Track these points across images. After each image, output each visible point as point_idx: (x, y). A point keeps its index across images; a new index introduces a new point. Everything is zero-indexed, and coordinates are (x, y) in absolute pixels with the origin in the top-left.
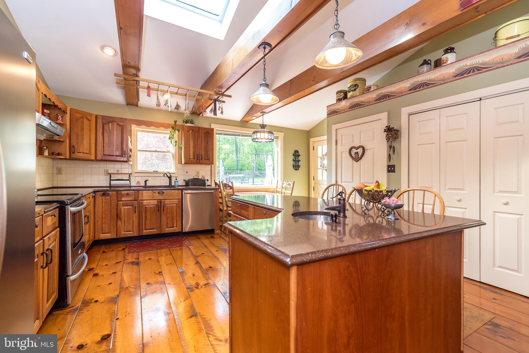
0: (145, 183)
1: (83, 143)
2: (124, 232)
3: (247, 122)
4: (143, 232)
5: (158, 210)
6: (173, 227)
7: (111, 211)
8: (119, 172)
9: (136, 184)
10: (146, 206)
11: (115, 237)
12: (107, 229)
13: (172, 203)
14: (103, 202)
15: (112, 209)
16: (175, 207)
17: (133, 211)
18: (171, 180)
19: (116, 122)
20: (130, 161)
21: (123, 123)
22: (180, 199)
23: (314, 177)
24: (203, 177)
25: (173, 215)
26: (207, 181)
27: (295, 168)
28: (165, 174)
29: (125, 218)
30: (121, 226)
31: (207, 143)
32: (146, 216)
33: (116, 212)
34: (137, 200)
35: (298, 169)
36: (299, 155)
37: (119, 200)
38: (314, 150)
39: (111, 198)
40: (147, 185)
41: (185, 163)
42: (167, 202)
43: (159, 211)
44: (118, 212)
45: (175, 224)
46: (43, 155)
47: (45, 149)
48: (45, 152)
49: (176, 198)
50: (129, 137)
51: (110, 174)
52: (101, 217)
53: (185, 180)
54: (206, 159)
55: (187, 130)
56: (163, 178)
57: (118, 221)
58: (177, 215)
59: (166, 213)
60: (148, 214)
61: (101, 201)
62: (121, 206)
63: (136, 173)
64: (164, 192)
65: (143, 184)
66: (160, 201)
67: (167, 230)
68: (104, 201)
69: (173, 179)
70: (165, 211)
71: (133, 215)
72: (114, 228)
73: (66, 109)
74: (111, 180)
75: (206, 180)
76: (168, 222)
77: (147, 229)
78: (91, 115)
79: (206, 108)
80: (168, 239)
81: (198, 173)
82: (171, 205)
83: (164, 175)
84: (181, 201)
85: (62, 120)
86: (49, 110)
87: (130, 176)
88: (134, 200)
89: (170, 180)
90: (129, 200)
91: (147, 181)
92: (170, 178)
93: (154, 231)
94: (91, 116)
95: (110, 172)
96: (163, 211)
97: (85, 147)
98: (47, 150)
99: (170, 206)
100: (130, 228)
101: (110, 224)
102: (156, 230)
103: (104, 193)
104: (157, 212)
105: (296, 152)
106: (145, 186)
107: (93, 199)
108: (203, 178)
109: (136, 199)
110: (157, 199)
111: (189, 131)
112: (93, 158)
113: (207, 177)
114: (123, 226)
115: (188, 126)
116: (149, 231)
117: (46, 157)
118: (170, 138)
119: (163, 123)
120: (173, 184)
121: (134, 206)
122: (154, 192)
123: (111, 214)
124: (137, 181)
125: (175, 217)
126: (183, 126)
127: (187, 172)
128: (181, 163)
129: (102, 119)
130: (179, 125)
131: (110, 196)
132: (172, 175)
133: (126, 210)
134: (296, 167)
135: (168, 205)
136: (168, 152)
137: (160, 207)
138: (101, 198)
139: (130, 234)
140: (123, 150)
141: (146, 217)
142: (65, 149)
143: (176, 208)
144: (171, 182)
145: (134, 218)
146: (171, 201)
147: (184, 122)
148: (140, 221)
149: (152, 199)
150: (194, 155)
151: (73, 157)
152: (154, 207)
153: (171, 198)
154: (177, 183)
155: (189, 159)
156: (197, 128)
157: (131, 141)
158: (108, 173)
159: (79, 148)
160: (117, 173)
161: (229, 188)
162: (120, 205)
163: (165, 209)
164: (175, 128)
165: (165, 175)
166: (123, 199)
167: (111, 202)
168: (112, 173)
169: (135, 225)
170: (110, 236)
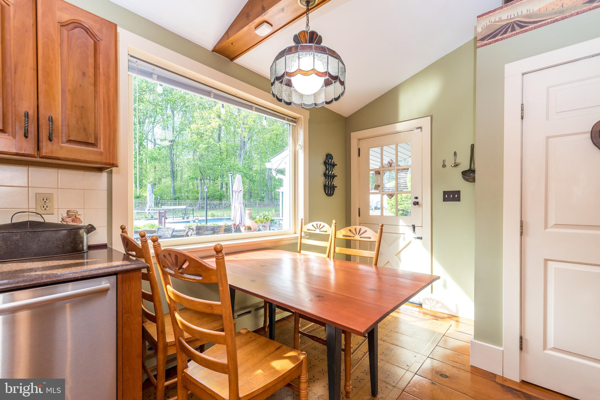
3: (232, 59)
23: (359, 209)
24: (69, 216)
26: (88, 233)
27: (328, 192)
35: (333, 194)
36: (334, 165)
38: (359, 156)
54: (78, 139)
75: (80, 228)
81: (44, 200)
105: (329, 156)
108: (72, 221)
134: (329, 190)
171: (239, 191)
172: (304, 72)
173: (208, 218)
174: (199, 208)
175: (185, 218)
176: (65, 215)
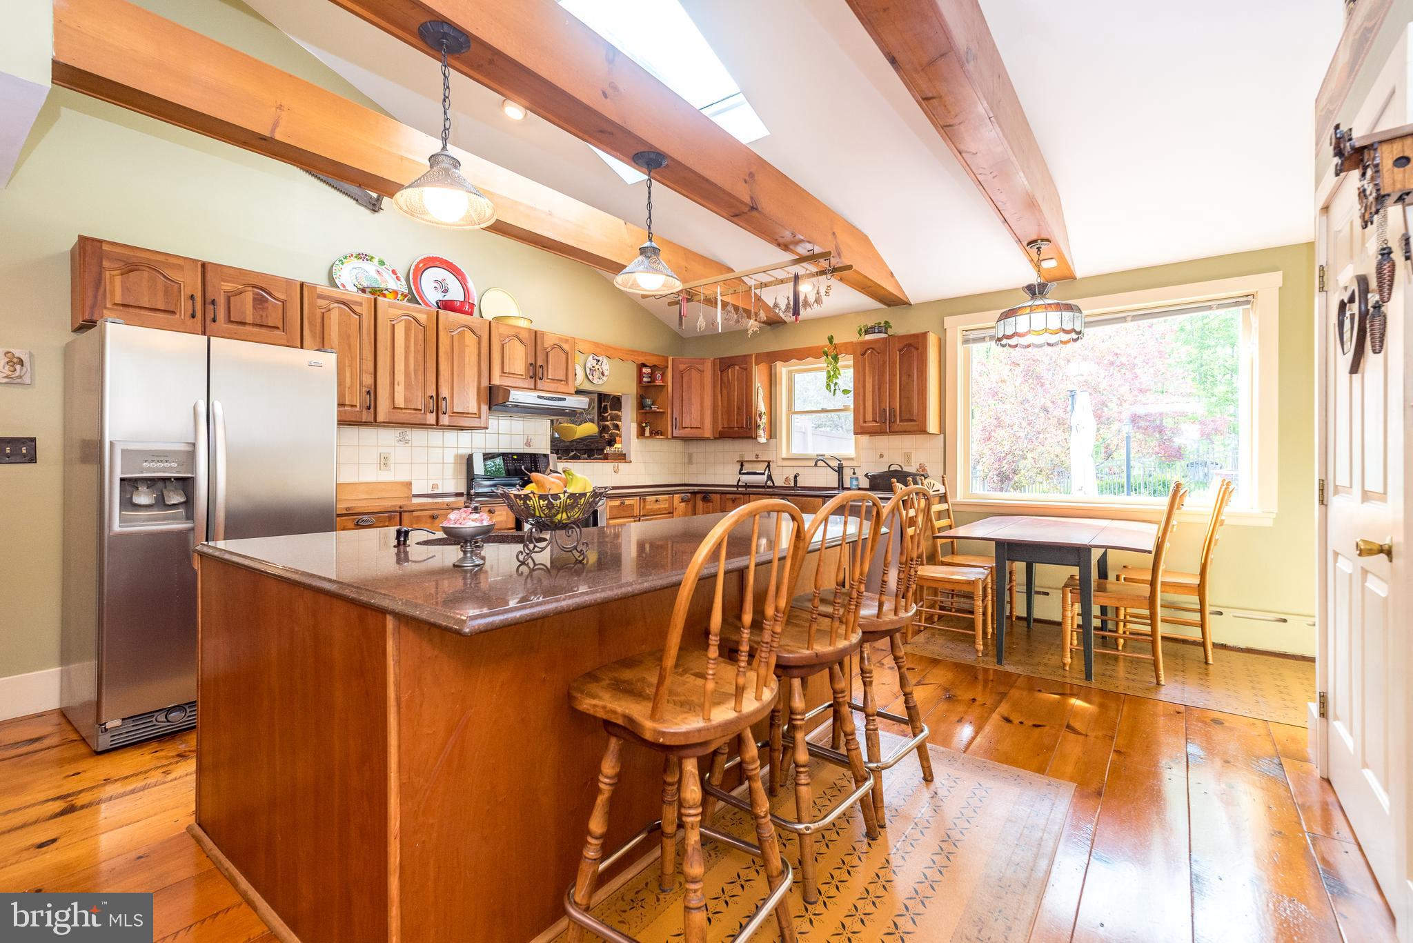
0: (795, 480)
9: (781, 483)
18: (842, 476)
19: (738, 365)
21: (747, 364)
24: (921, 468)
31: (909, 376)
40: (799, 484)
46: (644, 435)
47: (645, 427)
48: (646, 430)
51: (741, 463)
53: (871, 475)
54: (908, 419)
56: (825, 471)
63: (781, 459)
73: (666, 361)
74: (740, 474)
78: (703, 360)
81: (908, 457)
83: (817, 464)
85: (662, 380)
87: (769, 466)
89: (839, 476)
91: (799, 476)
92: (840, 471)
94: (704, 363)
95: (742, 458)
97: (694, 418)
98: (648, 427)
103: (705, 495)
106: (795, 487)
107: (686, 504)
108: (922, 471)
111: (864, 354)
112: (709, 435)
113: (934, 468)
115: (862, 342)
120: (847, 484)
124: (785, 477)
127: (881, 456)
129: (720, 363)
142: (666, 424)
147: (859, 333)
150: (875, 412)
151: (675, 436)
154: (856, 482)
155: (865, 420)
158: (738, 461)
159: (686, 419)
160: (751, 460)
168: (745, 461)
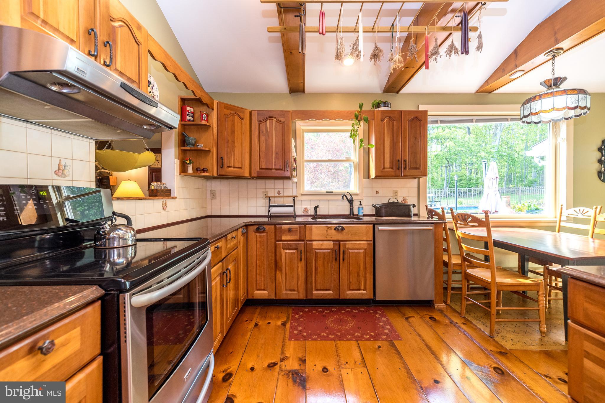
0: (315, 211)
1: (234, 152)
2: (286, 290)
3: (490, 93)
4: (312, 294)
5: (334, 258)
6: (360, 290)
7: (268, 256)
8: (281, 195)
9: (303, 212)
10: (317, 251)
11: (273, 297)
12: (263, 283)
13: (357, 247)
14: (258, 242)
15: (269, 252)
16: (362, 255)
17: (298, 258)
18: (353, 206)
19: (275, 118)
20: (294, 177)
21: (285, 118)
22: (371, 241)
24: (403, 200)
25: (360, 268)
26: (413, 208)
27: (604, 178)
28: (344, 196)
29: (287, 268)
30: (281, 281)
31: (416, 138)
32: (317, 267)
33: (274, 259)
34: (303, 241)
37: (278, 239)
39: (267, 236)
40: (318, 213)
41: (377, 177)
42: (349, 244)
43: (336, 260)
44: (277, 258)
45: (363, 284)
46: (187, 172)
47: (189, 164)
48: (189, 167)
49: (365, 239)
50: (293, 140)
51: (269, 198)
52: (254, 264)
53: (374, 206)
54: (414, 167)
55: (380, 118)
56: (341, 203)
57: (278, 272)
58: (365, 268)
59: (348, 264)
60: (320, 263)
61: (256, 240)
62: (282, 248)
63: (302, 195)
64: (344, 229)
65: (312, 212)
66: (338, 243)
67: (350, 294)
68: (258, 239)
69: (356, 204)
70: (346, 261)
71: (298, 263)
72: (272, 283)
73: (213, 103)
74: (270, 206)
75: (410, 205)
76: (351, 280)
77: (319, 288)
78: (243, 110)
79: (440, 46)
80: (352, 310)
81: (396, 193)
82: (356, 251)
83: (343, 198)
84: (373, 244)
85: (207, 120)
86: (193, 108)
87: (294, 200)
88: (299, 240)
89: (350, 206)
90: (292, 239)
91: (318, 207)
92: (351, 202)
93: (329, 294)
94: (244, 112)
95: (269, 195)
96: (343, 260)
97: (236, 159)
98: (191, 165)
99: (354, 252)
100: (294, 284)
101: (266, 277)
102: (331, 292)
103: (258, 227)
104: (334, 261)
106: (315, 216)
107: (244, 236)
108: (405, 202)
109: (302, 239)
110: (333, 239)
111: (382, 120)
112: (247, 174)
113: (411, 200)
114: (284, 281)
115: (382, 111)
116: (320, 293)
117: (190, 175)
118: (351, 136)
119: (342, 112)
120: (355, 212)
121: (299, 250)
122: (328, 228)
123: (268, 260)
124: (303, 208)
125: (362, 273)
126: (374, 111)
127: (377, 192)
128: (369, 177)
129: (258, 114)
130: (366, 112)
131: (267, 233)
132: (355, 198)
133: (288, 256)
135: (350, 251)
136: (348, 160)
137: (338, 252)
138: (256, 236)
139: (294, 295)
140: (284, 161)
141: (316, 269)
142: (211, 163)
143: (365, 256)
144: (353, 208)
145: (299, 270)
146: (356, 243)
147: (373, 107)
148: (308, 275)
149: (325, 239)
150: (392, 162)
151: (221, 174)
152: (329, 252)
153: (357, 238)
154: (362, 211)
155: (384, 168)
156: (396, 113)
157: (296, 146)
158: (266, 197)
159: (229, 160)
160: (278, 195)
161: (477, 224)
162: (280, 247)
163: (346, 257)
164: (359, 118)
165: (345, 198)
166: (284, 238)
167: (267, 242)
168: (272, 197)
169: (300, 280)
170: (267, 295)
171: (494, 179)
172: (545, 111)
173: (458, 206)
174: (444, 196)
175: (433, 206)
176: (402, 200)
